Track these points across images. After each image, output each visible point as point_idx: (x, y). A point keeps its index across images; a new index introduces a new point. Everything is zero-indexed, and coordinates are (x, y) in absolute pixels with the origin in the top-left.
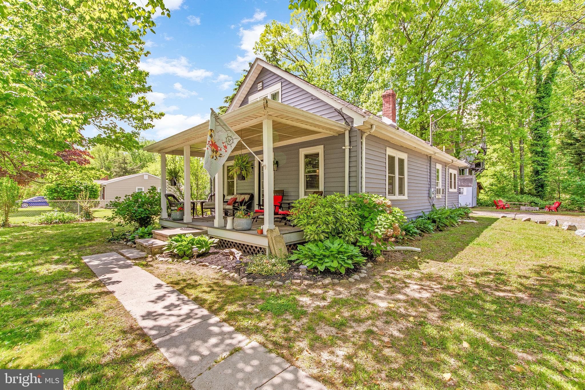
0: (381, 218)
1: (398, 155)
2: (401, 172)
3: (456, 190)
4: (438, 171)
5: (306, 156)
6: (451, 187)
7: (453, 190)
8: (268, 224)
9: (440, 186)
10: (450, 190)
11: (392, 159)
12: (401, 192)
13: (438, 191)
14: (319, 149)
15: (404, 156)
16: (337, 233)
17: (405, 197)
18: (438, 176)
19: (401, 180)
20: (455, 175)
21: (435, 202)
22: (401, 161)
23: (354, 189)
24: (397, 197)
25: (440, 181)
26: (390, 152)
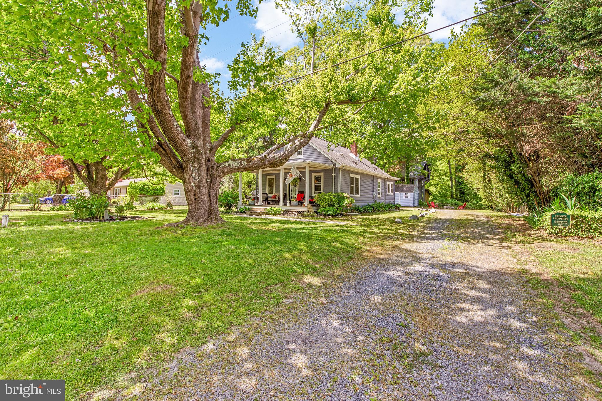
0: (346, 201)
1: (355, 176)
2: (357, 184)
3: (392, 194)
4: (379, 183)
5: (315, 176)
6: (389, 192)
7: (390, 193)
8: (307, 203)
9: (381, 191)
10: (388, 194)
11: (352, 179)
12: (357, 193)
13: (379, 194)
14: (322, 174)
15: (358, 177)
16: (330, 205)
17: (359, 196)
18: (379, 186)
19: (357, 188)
20: (392, 185)
21: (376, 199)
22: (357, 179)
23: (336, 191)
24: (355, 195)
25: (381, 188)
26: (351, 175)
